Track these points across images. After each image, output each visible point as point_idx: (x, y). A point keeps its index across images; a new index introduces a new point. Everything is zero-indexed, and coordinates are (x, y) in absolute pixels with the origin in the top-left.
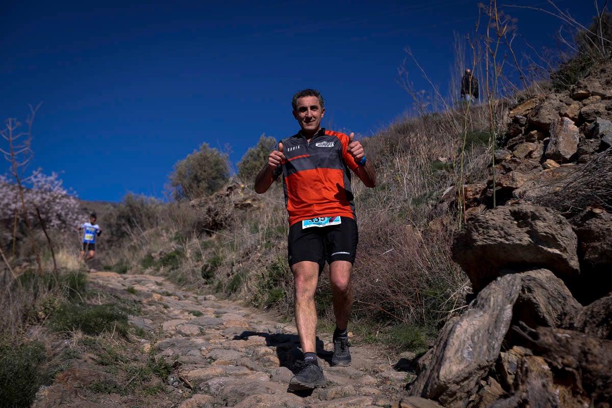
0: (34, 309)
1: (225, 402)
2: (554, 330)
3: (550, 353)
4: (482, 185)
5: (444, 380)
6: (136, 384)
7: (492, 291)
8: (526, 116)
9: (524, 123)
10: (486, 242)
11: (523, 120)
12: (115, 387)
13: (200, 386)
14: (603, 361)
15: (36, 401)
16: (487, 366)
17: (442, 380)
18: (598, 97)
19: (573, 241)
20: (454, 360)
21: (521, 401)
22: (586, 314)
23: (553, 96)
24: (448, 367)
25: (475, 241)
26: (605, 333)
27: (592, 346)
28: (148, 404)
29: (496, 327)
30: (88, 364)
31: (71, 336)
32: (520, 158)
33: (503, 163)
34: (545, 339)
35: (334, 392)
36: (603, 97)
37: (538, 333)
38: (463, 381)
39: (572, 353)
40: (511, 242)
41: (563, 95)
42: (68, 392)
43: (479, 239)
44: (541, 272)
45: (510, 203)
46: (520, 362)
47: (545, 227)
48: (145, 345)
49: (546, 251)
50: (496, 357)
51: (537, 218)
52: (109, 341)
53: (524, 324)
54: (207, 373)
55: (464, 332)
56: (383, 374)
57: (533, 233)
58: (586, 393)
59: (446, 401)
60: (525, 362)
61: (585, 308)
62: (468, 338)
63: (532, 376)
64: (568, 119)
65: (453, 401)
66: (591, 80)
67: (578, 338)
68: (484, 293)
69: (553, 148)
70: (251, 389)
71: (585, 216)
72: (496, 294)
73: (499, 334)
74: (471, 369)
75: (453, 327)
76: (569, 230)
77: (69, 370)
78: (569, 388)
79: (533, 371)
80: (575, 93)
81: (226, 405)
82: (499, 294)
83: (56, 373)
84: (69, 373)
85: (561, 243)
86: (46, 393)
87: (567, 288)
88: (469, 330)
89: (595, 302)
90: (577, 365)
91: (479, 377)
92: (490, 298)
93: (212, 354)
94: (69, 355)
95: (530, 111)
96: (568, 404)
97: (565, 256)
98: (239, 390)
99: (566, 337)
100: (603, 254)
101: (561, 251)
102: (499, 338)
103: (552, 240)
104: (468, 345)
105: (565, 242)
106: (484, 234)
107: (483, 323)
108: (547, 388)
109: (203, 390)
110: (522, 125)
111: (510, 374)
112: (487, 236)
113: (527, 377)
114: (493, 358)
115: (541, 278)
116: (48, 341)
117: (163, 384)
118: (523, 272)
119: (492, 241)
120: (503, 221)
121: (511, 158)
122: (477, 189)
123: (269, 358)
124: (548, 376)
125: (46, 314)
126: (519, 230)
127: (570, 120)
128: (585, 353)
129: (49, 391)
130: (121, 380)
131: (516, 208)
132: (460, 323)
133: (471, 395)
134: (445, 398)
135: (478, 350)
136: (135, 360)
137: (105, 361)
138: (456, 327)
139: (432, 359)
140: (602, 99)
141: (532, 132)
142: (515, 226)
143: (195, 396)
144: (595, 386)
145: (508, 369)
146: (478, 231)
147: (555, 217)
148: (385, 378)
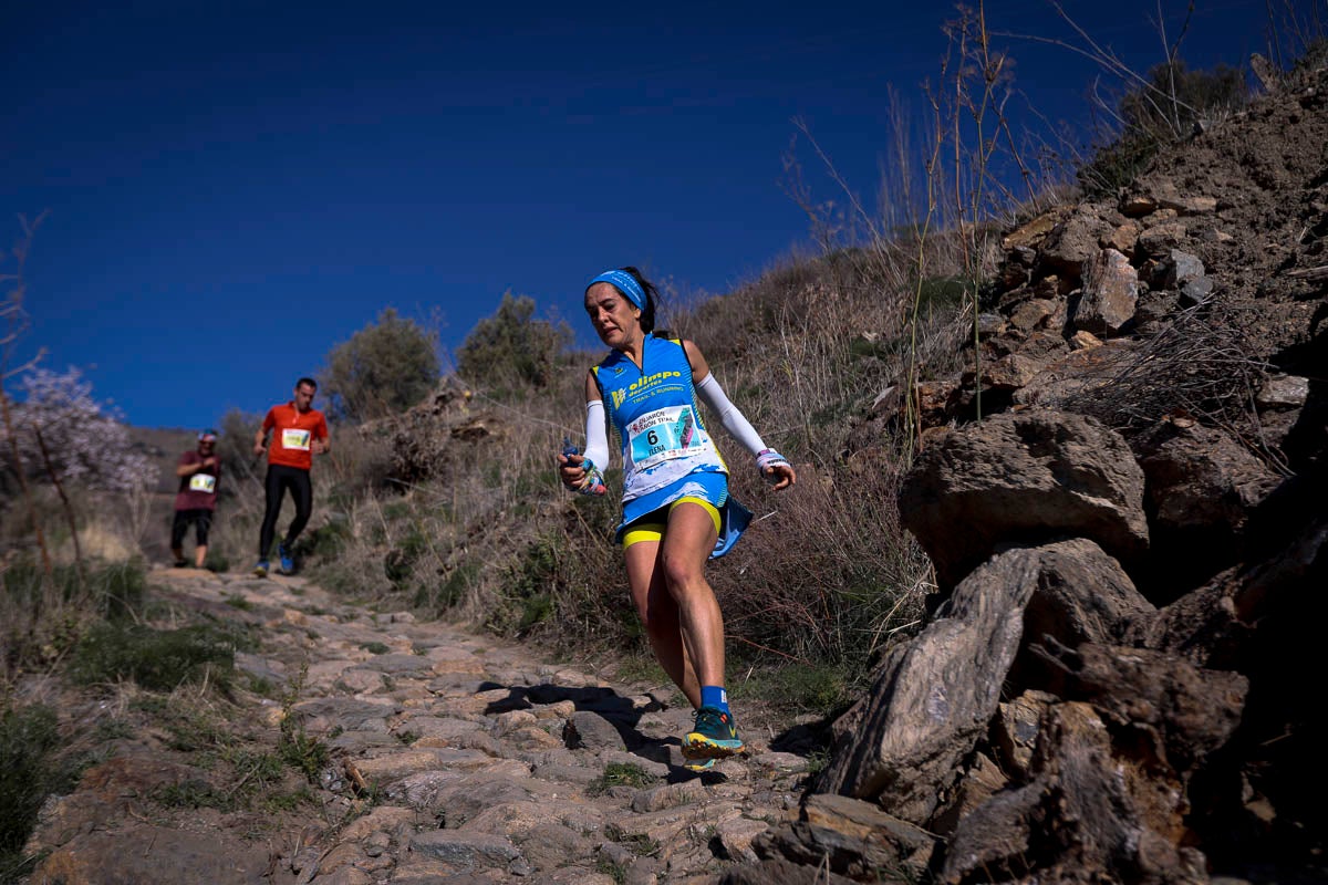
0: (33, 639)
1: (440, 821)
2: (1113, 650)
3: (1105, 696)
4: (950, 383)
5: (890, 760)
6: (253, 788)
7: (982, 583)
8: (1034, 247)
9: (1031, 261)
10: (968, 487)
11: (1030, 255)
12: (209, 795)
13: (388, 789)
14: (1207, 709)
15: (38, 827)
16: (975, 731)
17: (885, 759)
18: (1172, 212)
19: (1137, 483)
20: (910, 720)
21: (1049, 793)
22: (1167, 621)
23: (1085, 207)
24: (898, 734)
25: (947, 484)
26: (1204, 658)
27: (1185, 680)
28: (279, 828)
29: (991, 653)
30: (151, 751)
31: (114, 694)
32: (1024, 331)
33: (992, 339)
34: (1096, 666)
35: (664, 796)
36: (1182, 212)
37: (1082, 656)
38: (926, 761)
39: (1147, 694)
40: (1017, 486)
41: (1106, 207)
42: (110, 807)
43: (955, 481)
44: (1076, 545)
45: (1013, 409)
46: (1045, 717)
47: (1084, 454)
48: (273, 710)
49: (1085, 502)
50: (992, 712)
51: (1070, 437)
52: (194, 701)
53: (1053, 640)
54: (401, 763)
55: (928, 665)
56: (761, 758)
57: (1060, 468)
58: (1174, 772)
59: (893, 802)
60: (1056, 714)
61: (1164, 609)
62: (936, 675)
63: (1070, 740)
64: (1118, 253)
65: (906, 801)
66: (1157, 179)
67: (1158, 665)
68: (965, 586)
69: (1089, 308)
70: (493, 793)
71: (1158, 432)
72: (991, 587)
73: (998, 666)
74: (944, 737)
75: (904, 657)
76: (1129, 460)
77: (110, 762)
78: (1141, 762)
79: (1071, 731)
80: (1129, 202)
81: (443, 826)
82: (996, 589)
83: (81, 768)
84: (111, 768)
85: (1115, 486)
86: (61, 809)
87: (1126, 575)
88: (938, 658)
89: (1185, 597)
90: (1156, 715)
91: (958, 752)
92: (980, 595)
93: (411, 726)
94: (110, 732)
95: (1043, 238)
96: (1139, 794)
97: (1122, 512)
98: (469, 795)
99: (1137, 663)
100: (1194, 506)
101: (1114, 502)
102: (998, 674)
103: (1097, 482)
104: (936, 690)
105: (1122, 484)
106: (964, 470)
107: (966, 645)
108: (1099, 763)
109: (393, 797)
110: (1027, 266)
111: (1019, 745)
112: (971, 474)
113: (1059, 744)
114: (987, 714)
115: (1076, 556)
116: (65, 706)
117: (310, 788)
118: (1041, 546)
119: (981, 484)
120: (1002, 443)
121: (1007, 329)
122: (941, 391)
123: (529, 732)
124: (1101, 741)
125: (60, 650)
126: (1034, 461)
127: (1121, 255)
128: (1172, 692)
129: (66, 805)
130: (222, 780)
131: (1027, 418)
132: (920, 646)
133: (941, 790)
134: (891, 796)
135: (956, 698)
136: (251, 739)
137: (186, 742)
138: (912, 655)
139: (863, 720)
140: (1179, 215)
141: (1048, 279)
142: (1026, 454)
143: (377, 810)
144: (1192, 758)
145: (1015, 735)
146: (951, 465)
147: (1102, 434)
148: (765, 765)
